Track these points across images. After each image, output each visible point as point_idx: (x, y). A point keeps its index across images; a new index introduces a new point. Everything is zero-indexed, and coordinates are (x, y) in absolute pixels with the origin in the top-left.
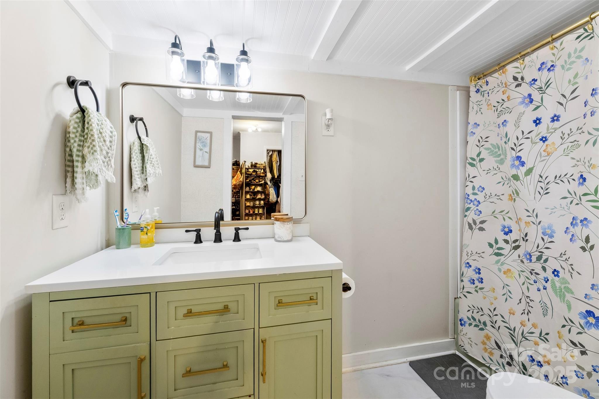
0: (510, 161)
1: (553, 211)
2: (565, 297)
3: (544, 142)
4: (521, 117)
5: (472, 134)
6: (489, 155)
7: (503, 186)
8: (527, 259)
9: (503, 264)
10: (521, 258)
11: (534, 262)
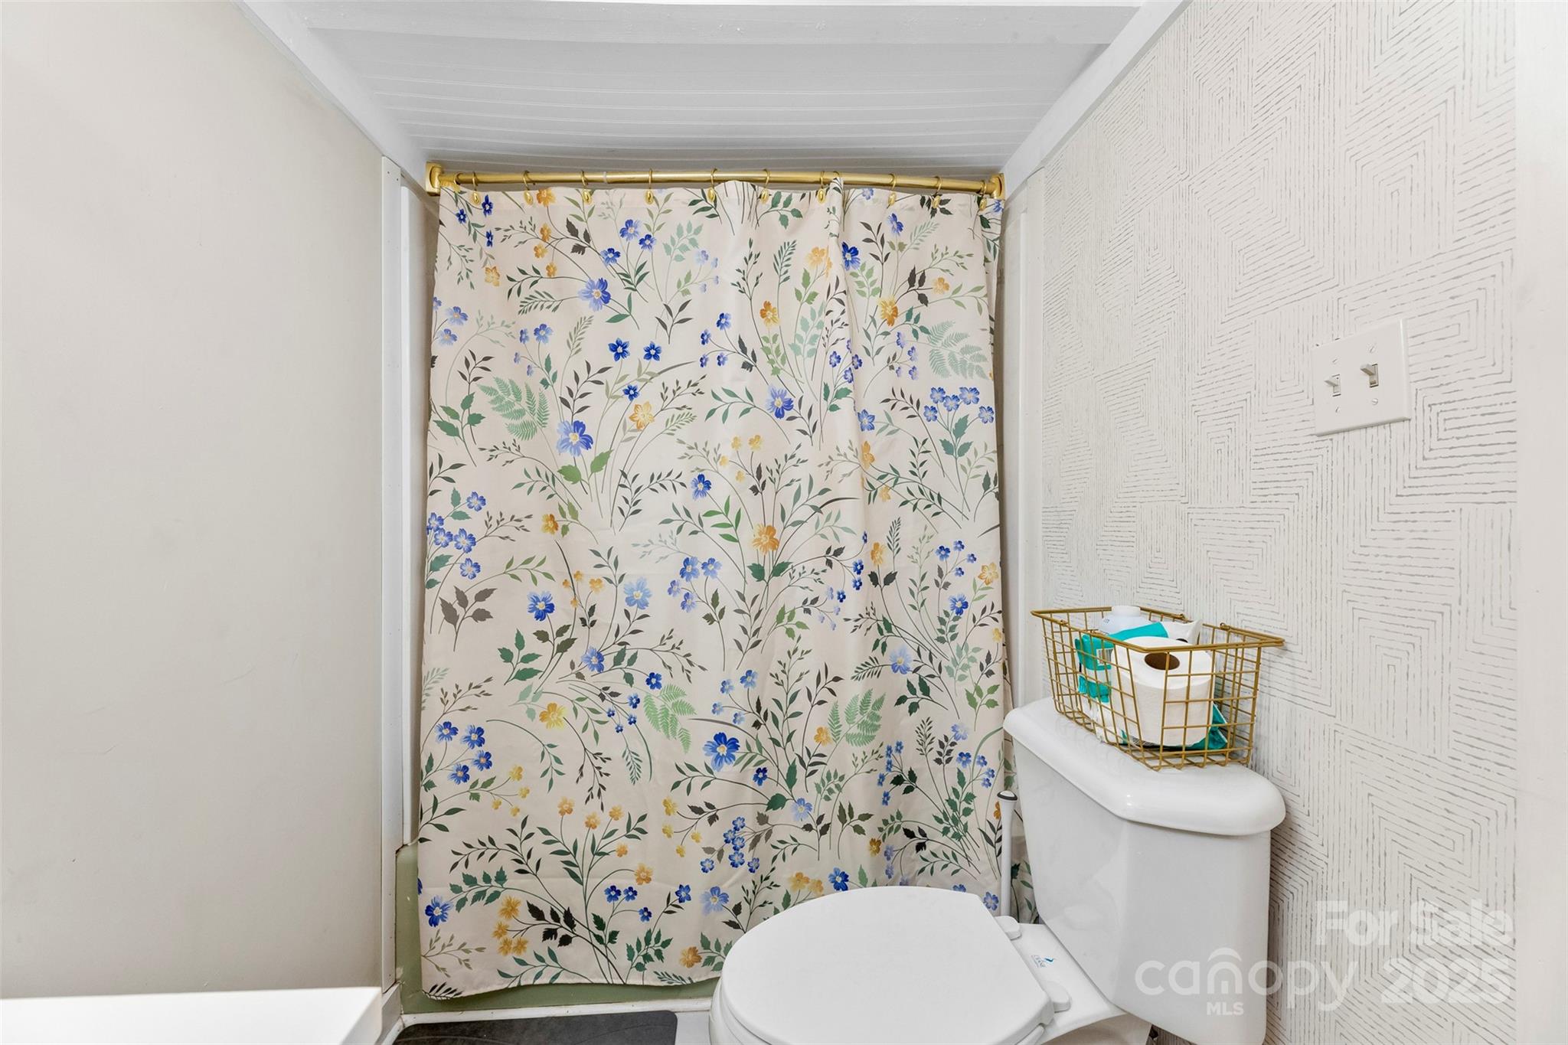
0: (558, 431)
1: (647, 549)
2: (676, 724)
3: (631, 397)
4: (584, 328)
5: (447, 337)
6: (494, 409)
7: (528, 493)
8: (592, 667)
9: (538, 695)
10: (577, 669)
11: (610, 670)
